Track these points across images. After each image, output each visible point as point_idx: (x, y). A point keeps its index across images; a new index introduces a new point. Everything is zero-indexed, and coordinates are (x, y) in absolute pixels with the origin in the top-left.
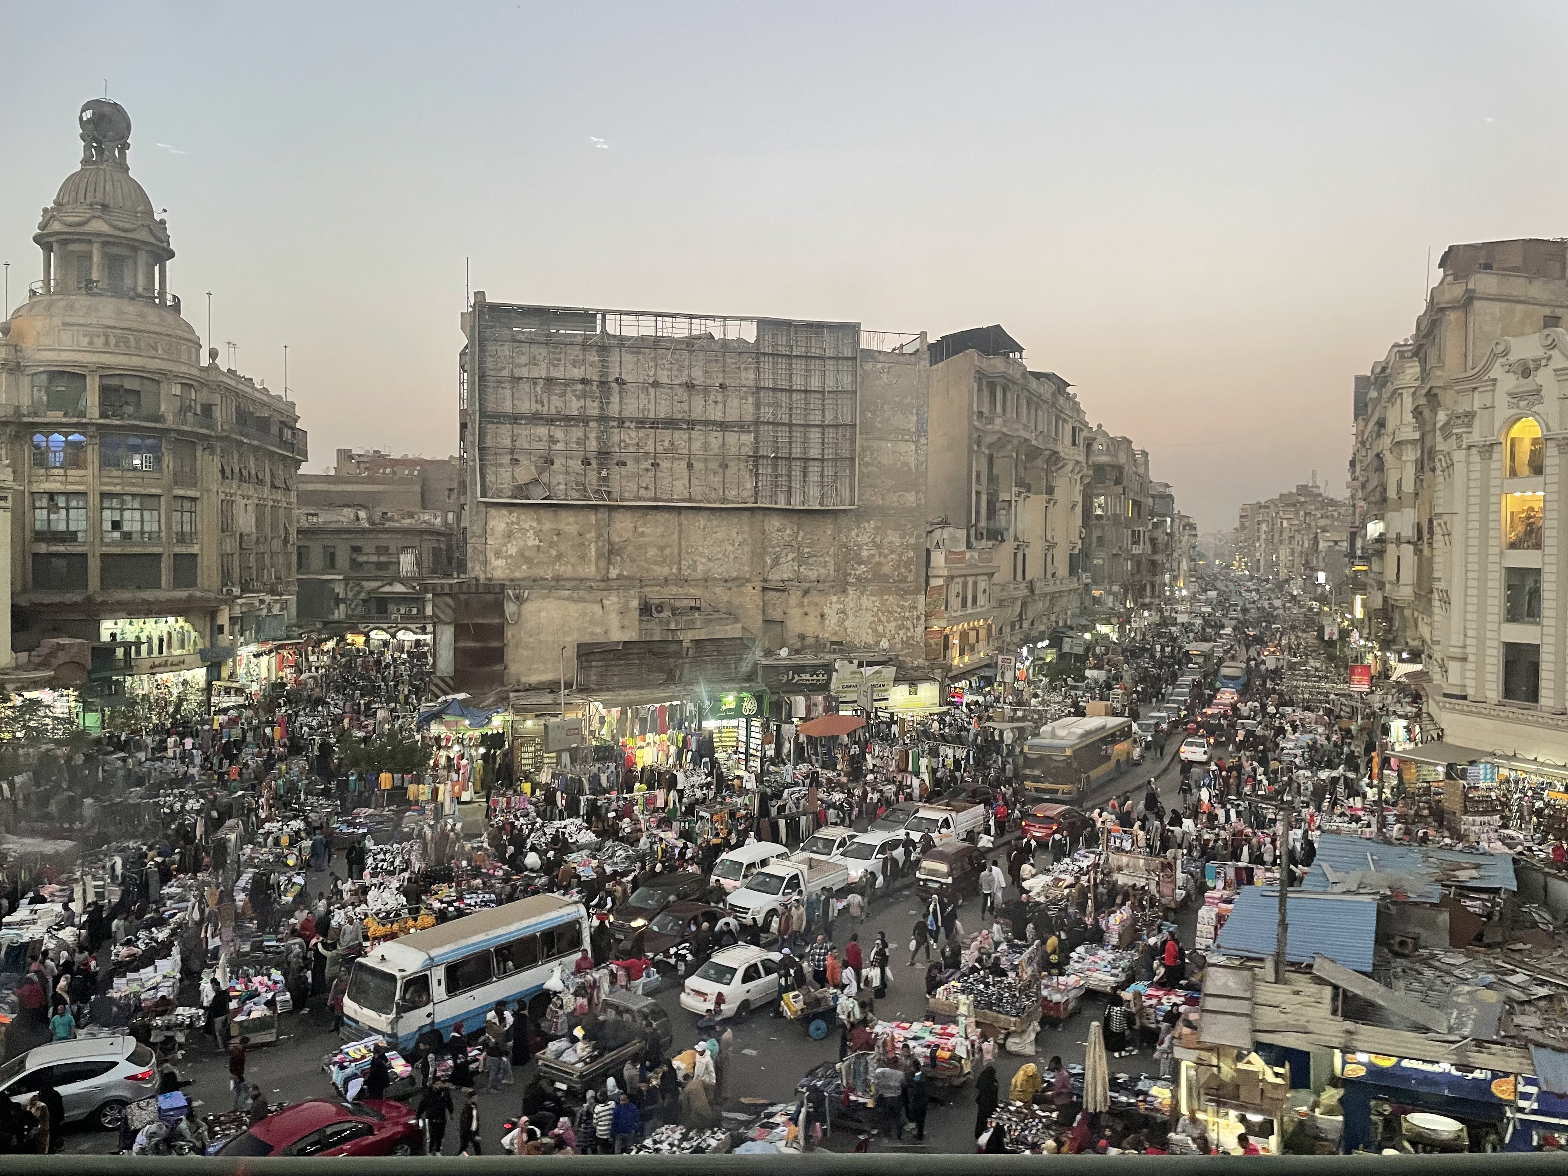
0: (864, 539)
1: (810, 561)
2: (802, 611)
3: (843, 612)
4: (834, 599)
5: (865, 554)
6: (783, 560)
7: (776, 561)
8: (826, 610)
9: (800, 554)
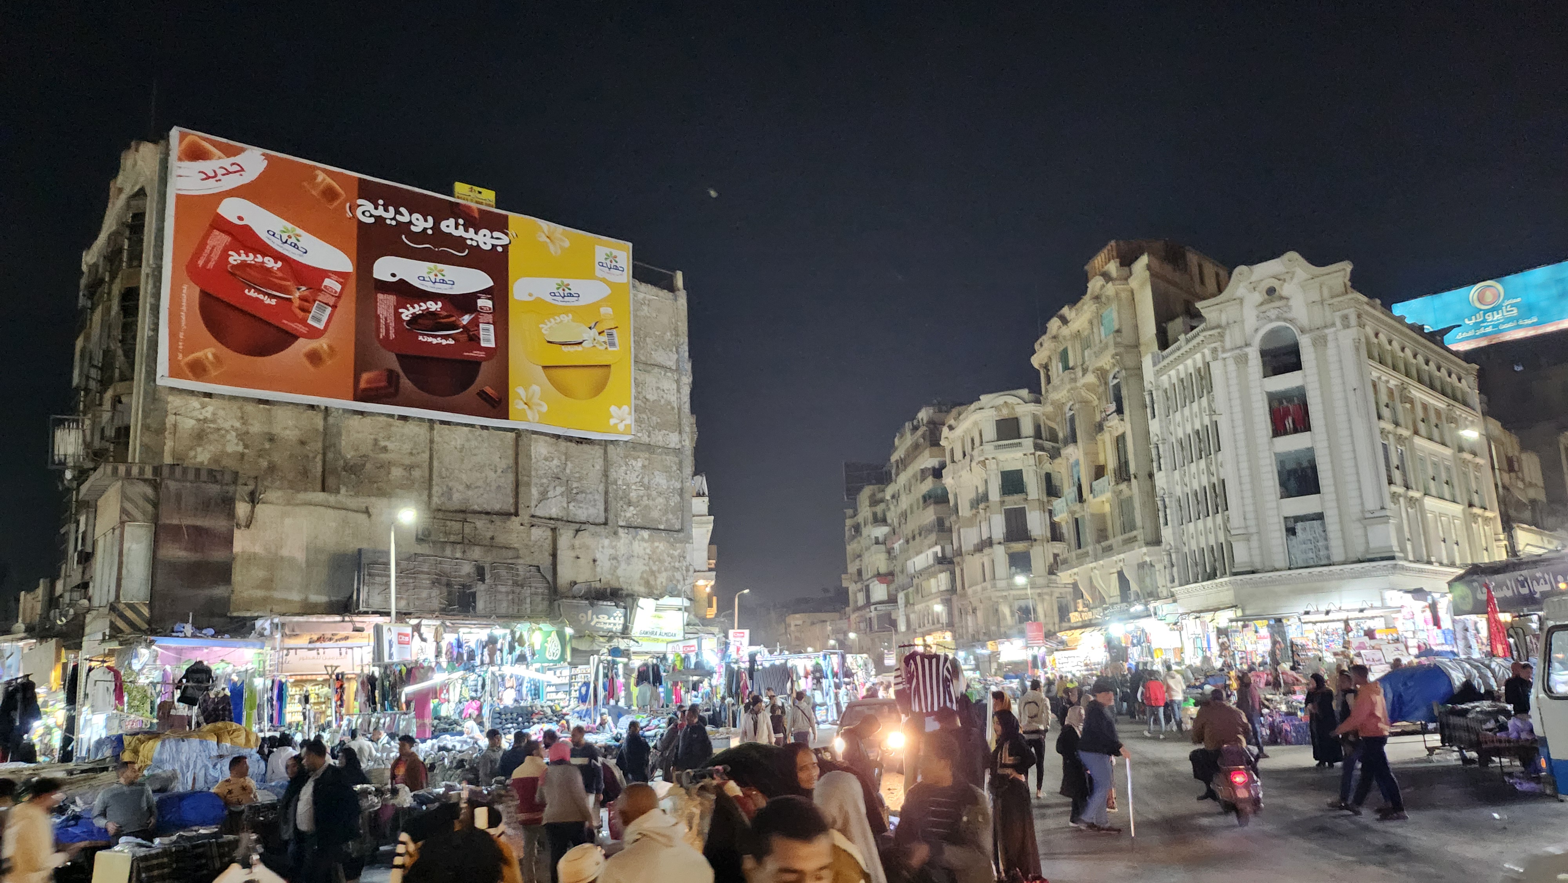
0: (632, 478)
1: (579, 496)
2: (574, 554)
3: (615, 558)
4: (606, 542)
5: (633, 495)
6: (551, 494)
7: (544, 496)
8: (598, 556)
9: (569, 490)
